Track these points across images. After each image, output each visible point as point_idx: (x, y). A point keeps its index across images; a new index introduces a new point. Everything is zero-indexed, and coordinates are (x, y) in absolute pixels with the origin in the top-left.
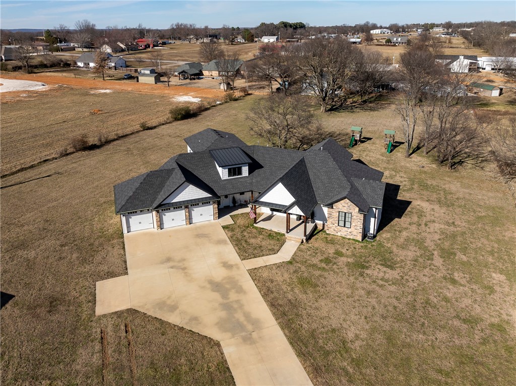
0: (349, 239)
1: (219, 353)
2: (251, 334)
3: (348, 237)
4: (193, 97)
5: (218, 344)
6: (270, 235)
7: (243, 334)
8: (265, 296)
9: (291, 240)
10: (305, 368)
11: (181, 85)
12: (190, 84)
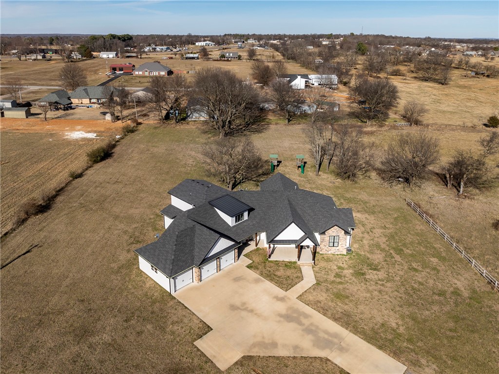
0: (338, 255)
1: (334, 365)
2: (341, 345)
3: (336, 253)
4: (86, 133)
5: (327, 360)
6: (286, 265)
7: (336, 346)
8: (325, 315)
9: (304, 265)
10: (389, 355)
11: (58, 117)
12: (67, 115)
